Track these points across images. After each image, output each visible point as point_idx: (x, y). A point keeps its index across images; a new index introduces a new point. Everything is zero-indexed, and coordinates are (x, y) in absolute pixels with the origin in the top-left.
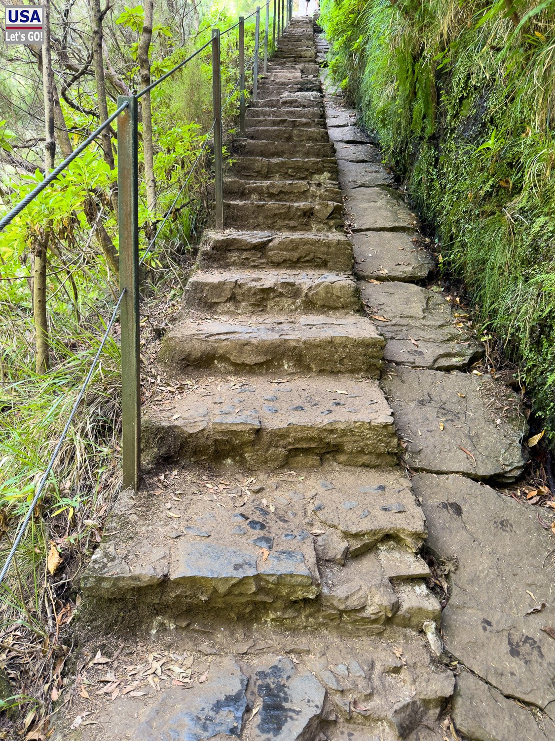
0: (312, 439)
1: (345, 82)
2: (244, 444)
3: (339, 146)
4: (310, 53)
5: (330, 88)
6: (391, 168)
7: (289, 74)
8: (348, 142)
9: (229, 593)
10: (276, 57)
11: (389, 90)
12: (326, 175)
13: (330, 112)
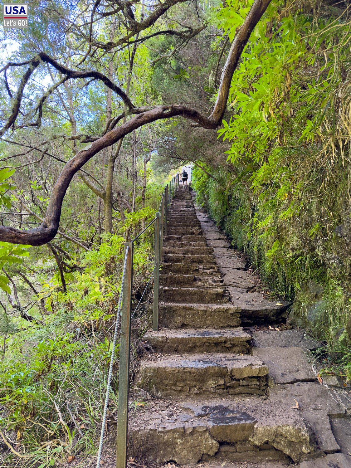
0: (196, 259)
1: (203, 204)
2: (182, 259)
3: (201, 223)
4: (189, 197)
5: (197, 207)
6: (220, 227)
7: (181, 203)
8: (205, 222)
9: (183, 267)
10: (175, 198)
11: (217, 203)
12: (197, 227)
13: (198, 214)
